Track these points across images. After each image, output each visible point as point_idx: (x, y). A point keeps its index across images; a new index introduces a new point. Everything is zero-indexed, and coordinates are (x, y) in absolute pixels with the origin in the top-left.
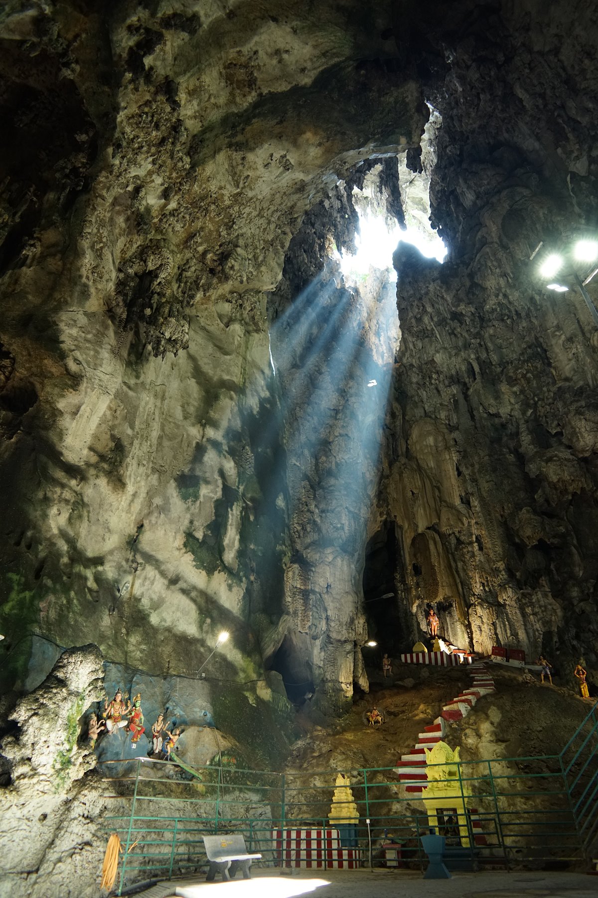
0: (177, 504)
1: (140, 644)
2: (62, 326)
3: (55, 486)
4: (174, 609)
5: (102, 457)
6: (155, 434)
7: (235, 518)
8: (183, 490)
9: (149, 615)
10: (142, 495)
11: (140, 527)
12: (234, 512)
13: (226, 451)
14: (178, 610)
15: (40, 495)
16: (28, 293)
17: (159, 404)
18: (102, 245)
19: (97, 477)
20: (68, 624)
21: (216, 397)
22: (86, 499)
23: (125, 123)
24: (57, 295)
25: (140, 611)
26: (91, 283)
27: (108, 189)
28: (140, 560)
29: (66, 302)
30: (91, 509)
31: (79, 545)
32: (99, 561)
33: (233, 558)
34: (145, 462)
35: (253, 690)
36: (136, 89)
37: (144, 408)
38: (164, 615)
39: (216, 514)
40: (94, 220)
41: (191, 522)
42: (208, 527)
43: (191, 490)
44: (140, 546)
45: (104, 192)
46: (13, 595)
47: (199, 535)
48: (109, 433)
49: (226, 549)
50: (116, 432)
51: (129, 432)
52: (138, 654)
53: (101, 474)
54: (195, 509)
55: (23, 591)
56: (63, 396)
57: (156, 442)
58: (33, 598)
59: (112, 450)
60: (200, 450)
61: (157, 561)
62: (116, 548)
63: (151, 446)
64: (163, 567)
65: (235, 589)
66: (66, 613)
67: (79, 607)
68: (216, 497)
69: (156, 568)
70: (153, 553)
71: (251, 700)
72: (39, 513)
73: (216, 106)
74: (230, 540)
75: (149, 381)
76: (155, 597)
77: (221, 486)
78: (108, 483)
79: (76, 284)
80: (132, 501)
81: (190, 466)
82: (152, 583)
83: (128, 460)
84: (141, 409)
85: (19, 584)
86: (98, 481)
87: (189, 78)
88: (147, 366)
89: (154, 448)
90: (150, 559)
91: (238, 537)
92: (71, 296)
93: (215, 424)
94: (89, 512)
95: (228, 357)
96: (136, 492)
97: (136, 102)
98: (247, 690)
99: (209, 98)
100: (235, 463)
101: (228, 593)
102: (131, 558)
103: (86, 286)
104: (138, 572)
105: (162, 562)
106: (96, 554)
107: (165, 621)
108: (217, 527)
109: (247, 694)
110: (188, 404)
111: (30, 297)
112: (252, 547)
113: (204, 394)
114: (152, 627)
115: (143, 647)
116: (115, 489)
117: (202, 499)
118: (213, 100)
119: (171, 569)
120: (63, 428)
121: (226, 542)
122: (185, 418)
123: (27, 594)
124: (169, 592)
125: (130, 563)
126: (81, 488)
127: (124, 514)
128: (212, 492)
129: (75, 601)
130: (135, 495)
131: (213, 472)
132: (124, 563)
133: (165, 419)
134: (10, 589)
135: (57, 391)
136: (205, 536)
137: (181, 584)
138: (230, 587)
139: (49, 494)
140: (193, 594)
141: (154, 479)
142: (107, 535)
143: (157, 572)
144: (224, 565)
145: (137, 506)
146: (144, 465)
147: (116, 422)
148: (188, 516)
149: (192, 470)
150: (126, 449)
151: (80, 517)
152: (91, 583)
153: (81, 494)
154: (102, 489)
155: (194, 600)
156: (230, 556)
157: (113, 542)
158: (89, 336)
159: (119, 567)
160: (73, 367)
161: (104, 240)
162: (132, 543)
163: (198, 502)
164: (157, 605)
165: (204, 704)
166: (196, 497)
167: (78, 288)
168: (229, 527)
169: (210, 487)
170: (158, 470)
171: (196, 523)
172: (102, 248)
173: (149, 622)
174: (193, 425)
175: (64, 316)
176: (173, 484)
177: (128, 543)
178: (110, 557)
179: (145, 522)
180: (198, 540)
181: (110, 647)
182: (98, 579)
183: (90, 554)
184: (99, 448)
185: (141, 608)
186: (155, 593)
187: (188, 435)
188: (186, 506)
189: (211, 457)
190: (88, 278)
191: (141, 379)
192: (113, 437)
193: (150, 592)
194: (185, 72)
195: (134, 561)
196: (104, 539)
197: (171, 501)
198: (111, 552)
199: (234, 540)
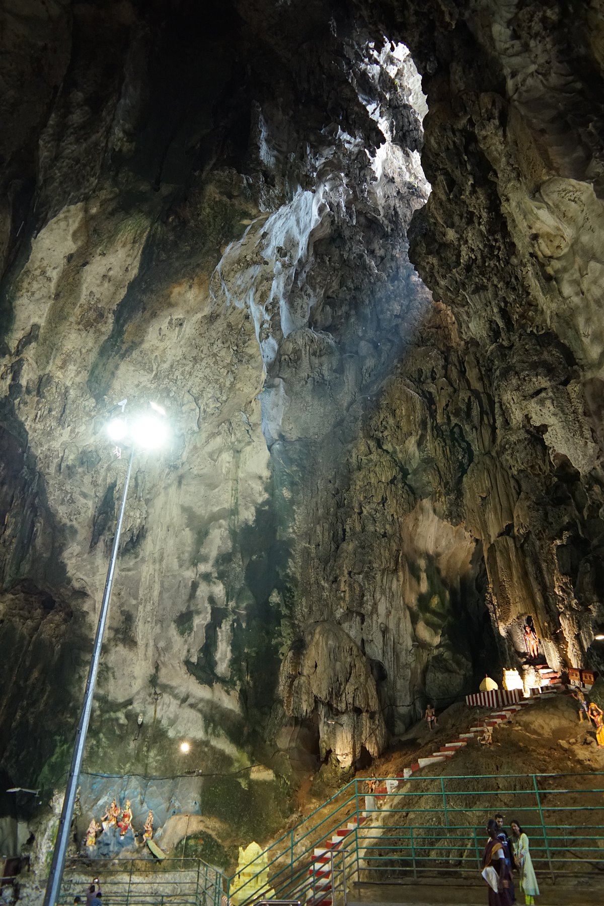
0: (178, 641)
1: (156, 755)
2: (66, 561)
3: (85, 666)
4: (185, 722)
5: (117, 631)
6: (156, 593)
7: (224, 633)
8: (181, 627)
9: (167, 731)
10: (151, 643)
11: (157, 668)
12: (223, 628)
13: (216, 578)
14: (188, 722)
15: (77, 676)
16: (42, 553)
17: (157, 566)
18: (69, 495)
19: (116, 645)
20: (98, 756)
21: (207, 533)
22: (110, 665)
23: (33, 425)
24: (57, 545)
25: (160, 730)
26: (74, 523)
27: (48, 467)
28: (158, 692)
29: (64, 545)
30: (116, 669)
31: (110, 698)
32: (130, 702)
33: (225, 668)
34: (149, 619)
35: (246, 775)
36: (26, 403)
37: (146, 578)
38: (179, 728)
39: (207, 638)
40: (51, 490)
41: (188, 651)
42: (201, 650)
43: (186, 625)
44: (159, 681)
45: (47, 470)
46: (58, 750)
47: (194, 660)
48: (119, 611)
49: (219, 663)
50: (125, 608)
51: (134, 602)
52: (155, 764)
53: (118, 643)
54: (191, 640)
55: (63, 745)
56: (85, 602)
57: (157, 599)
58: (69, 748)
59: (123, 622)
60: (195, 586)
61: (171, 688)
62: (141, 689)
63: (153, 604)
64: (176, 691)
65: (232, 693)
66: (96, 749)
67: (107, 742)
68: (206, 623)
69: (170, 694)
70: (169, 683)
71: (244, 784)
72: (77, 688)
73: (89, 351)
74: (222, 654)
75: (147, 553)
76: (172, 716)
77: (210, 611)
78: (124, 646)
79: (64, 531)
80: (146, 651)
81: (186, 605)
82: (169, 706)
83: (136, 623)
84: (143, 579)
85: (60, 742)
86: (118, 649)
87: (54, 362)
88: (146, 542)
89: (156, 604)
90: (165, 688)
91: (230, 648)
92: (65, 539)
93: (205, 559)
94: (113, 673)
95: (217, 490)
96: (147, 644)
97: (32, 408)
98: (240, 777)
99: (81, 352)
100: (224, 584)
101: (228, 697)
102: (153, 692)
103: (72, 527)
104: (158, 701)
105: (176, 688)
106: (127, 698)
107: (180, 732)
108: (209, 648)
109: (240, 780)
110: (183, 553)
111: (44, 555)
112: (246, 651)
113: (196, 536)
114: (170, 740)
115: (158, 758)
116: (131, 649)
117: (195, 629)
118: (84, 351)
119: (182, 691)
120: (90, 622)
121: (218, 656)
122: (181, 566)
123: (65, 747)
124: (181, 709)
125: (153, 696)
126: (105, 659)
127: (143, 663)
128: (203, 620)
129: (103, 740)
130: (147, 645)
131: (204, 601)
132: (148, 697)
133: (164, 577)
134: (55, 746)
135: (80, 601)
136: (198, 659)
137: (191, 700)
138: (228, 692)
139: (81, 673)
140: (200, 706)
141: (158, 629)
142: (133, 682)
143: (171, 697)
144: (217, 677)
145: (150, 652)
146: (149, 622)
147: (123, 601)
148: (186, 647)
149: (189, 606)
150: (134, 616)
151: (106, 679)
152: (123, 720)
153: (105, 664)
154: (122, 652)
155: (200, 711)
156: (222, 668)
157: (138, 685)
158: (85, 556)
159: (144, 701)
160: (77, 585)
161: (69, 491)
162: (153, 681)
163: (193, 634)
164: (172, 723)
165: (196, 796)
166: (191, 629)
167: (67, 531)
168: (219, 644)
169: (202, 616)
170: (160, 621)
171: (192, 651)
172: (71, 497)
173: (167, 737)
174: (188, 569)
175: (66, 554)
176: (173, 626)
177: (150, 681)
178: (137, 697)
179: (159, 662)
180: (193, 663)
181: (133, 764)
182: (128, 716)
183: (121, 700)
184: (115, 625)
185: (161, 727)
186: (171, 713)
187: (184, 579)
188: (183, 640)
189: (203, 590)
190: (71, 520)
191: (140, 557)
192: (122, 612)
193: (168, 713)
194: (48, 363)
195: (155, 693)
196: (131, 686)
197: (173, 640)
198: (138, 693)
199: (226, 652)
